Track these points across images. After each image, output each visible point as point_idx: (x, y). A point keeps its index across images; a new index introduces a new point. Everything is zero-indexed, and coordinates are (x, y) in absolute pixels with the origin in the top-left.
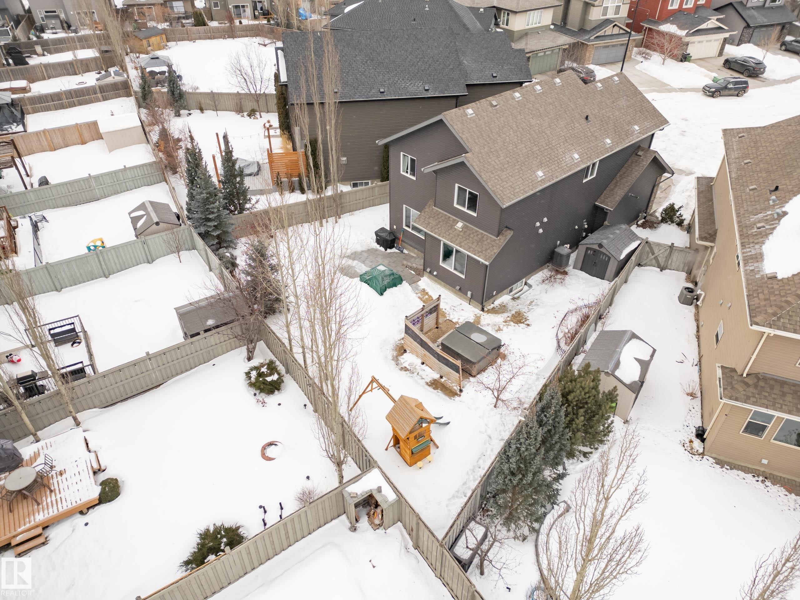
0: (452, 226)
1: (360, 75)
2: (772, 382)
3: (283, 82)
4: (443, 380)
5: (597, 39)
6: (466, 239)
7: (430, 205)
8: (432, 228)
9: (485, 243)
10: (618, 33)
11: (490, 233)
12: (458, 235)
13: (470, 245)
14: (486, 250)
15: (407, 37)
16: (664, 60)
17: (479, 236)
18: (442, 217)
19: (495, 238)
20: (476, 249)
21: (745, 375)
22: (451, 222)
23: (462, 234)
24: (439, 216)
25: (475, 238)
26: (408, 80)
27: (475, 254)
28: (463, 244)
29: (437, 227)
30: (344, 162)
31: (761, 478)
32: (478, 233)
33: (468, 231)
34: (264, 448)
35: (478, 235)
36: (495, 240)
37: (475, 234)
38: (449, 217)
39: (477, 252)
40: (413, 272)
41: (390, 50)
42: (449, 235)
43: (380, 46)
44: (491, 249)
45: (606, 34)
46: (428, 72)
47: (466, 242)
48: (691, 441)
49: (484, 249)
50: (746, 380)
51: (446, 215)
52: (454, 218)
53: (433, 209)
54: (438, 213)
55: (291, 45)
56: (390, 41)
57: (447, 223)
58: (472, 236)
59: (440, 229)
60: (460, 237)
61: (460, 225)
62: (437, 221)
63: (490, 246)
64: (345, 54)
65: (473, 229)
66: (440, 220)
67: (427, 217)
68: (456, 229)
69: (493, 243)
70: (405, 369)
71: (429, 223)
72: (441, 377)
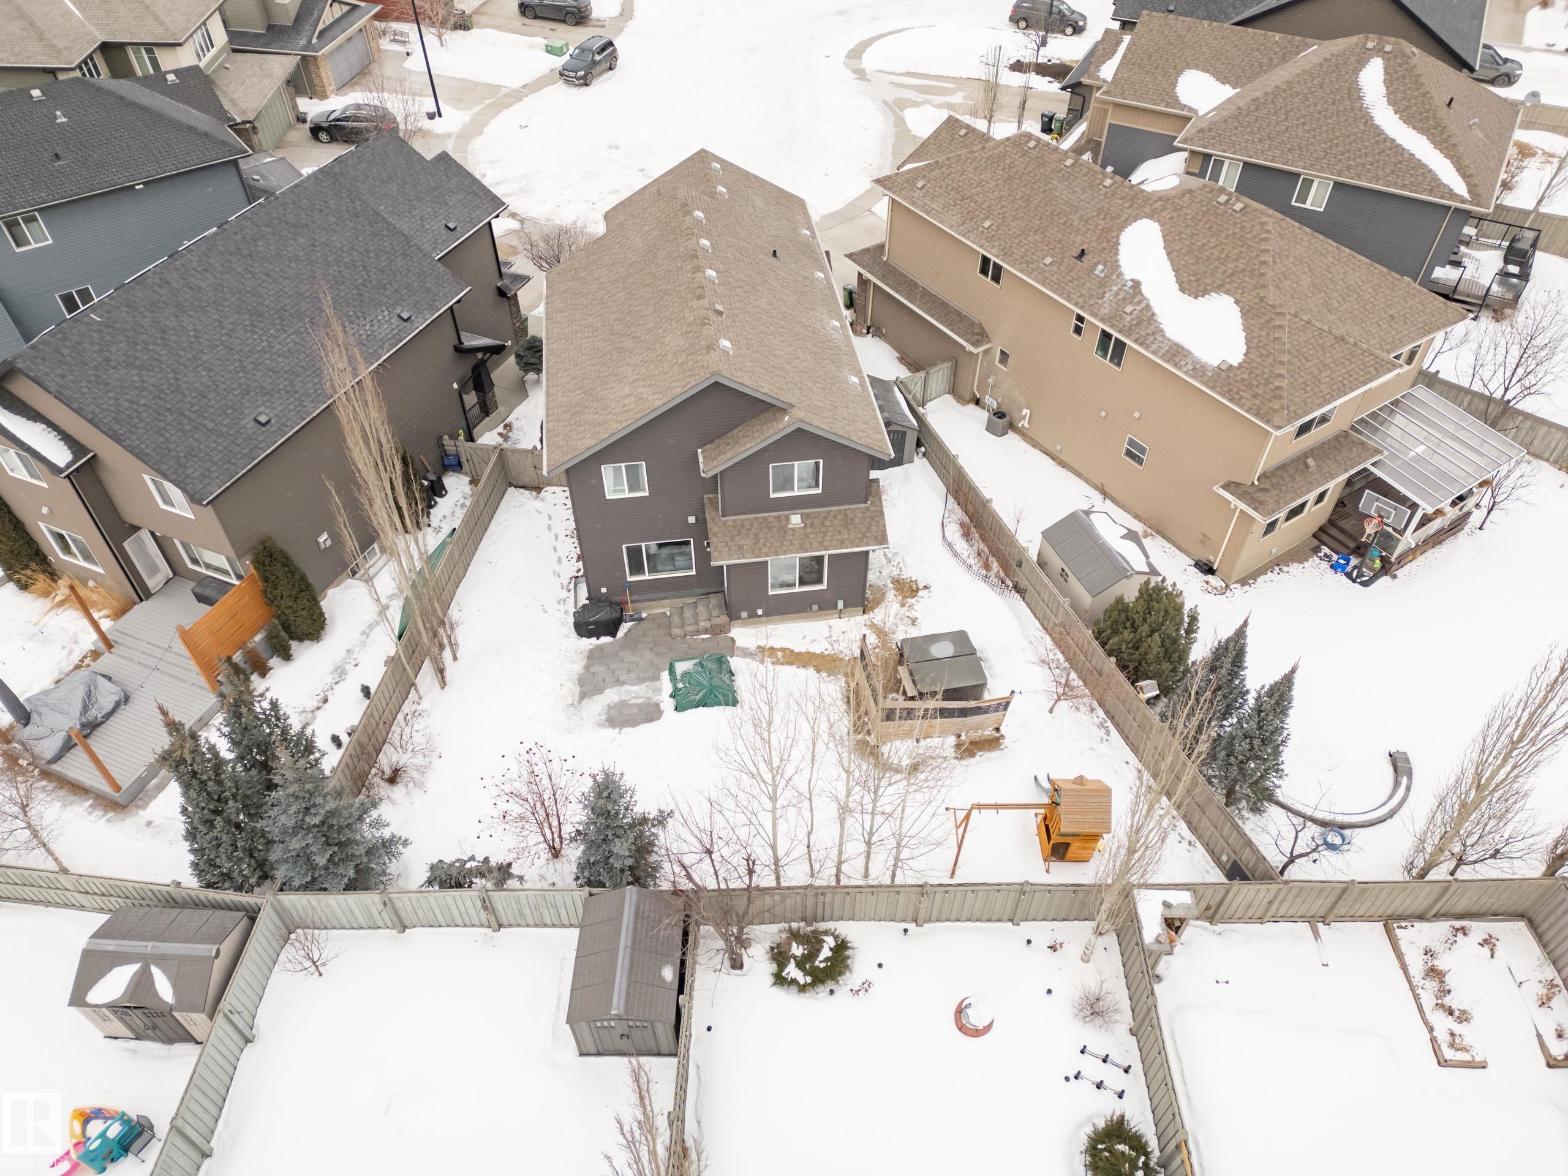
0: (784, 530)
1: (271, 359)
2: (1278, 473)
3: (68, 466)
4: (963, 737)
5: (324, 41)
6: (825, 534)
7: (713, 519)
8: (753, 551)
9: (857, 520)
10: (340, 14)
11: (852, 503)
12: (807, 536)
13: (838, 537)
14: (869, 529)
15: (269, 230)
16: (440, 37)
17: (840, 517)
18: (752, 525)
19: (864, 505)
20: (852, 537)
21: (1256, 483)
22: (775, 523)
23: (809, 530)
24: (747, 526)
25: (836, 522)
26: (358, 318)
27: (858, 546)
28: (826, 543)
29: (760, 545)
30: (329, 543)
31: (1277, 569)
32: (832, 514)
33: (816, 521)
34: (962, 1028)
35: (835, 517)
36: (868, 509)
37: (830, 518)
38: (765, 519)
39: (857, 541)
40: (705, 636)
41: (268, 275)
42: (792, 544)
43: (242, 276)
44: (874, 523)
45: (328, 23)
46: (374, 282)
47: (828, 538)
48: (1207, 583)
49: (864, 530)
50: (1262, 486)
51: (756, 518)
52: (774, 514)
53: (725, 523)
54: (739, 523)
55: (63, 376)
56: (250, 255)
57: (770, 529)
58: (828, 523)
59: (768, 545)
60: (811, 536)
61: (796, 519)
62: (751, 536)
63: (868, 520)
64: (194, 330)
65: (819, 513)
66: (754, 531)
67: (727, 539)
68: (794, 530)
69: (868, 514)
70: (915, 768)
71: (740, 547)
72: (959, 736)
